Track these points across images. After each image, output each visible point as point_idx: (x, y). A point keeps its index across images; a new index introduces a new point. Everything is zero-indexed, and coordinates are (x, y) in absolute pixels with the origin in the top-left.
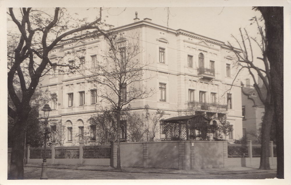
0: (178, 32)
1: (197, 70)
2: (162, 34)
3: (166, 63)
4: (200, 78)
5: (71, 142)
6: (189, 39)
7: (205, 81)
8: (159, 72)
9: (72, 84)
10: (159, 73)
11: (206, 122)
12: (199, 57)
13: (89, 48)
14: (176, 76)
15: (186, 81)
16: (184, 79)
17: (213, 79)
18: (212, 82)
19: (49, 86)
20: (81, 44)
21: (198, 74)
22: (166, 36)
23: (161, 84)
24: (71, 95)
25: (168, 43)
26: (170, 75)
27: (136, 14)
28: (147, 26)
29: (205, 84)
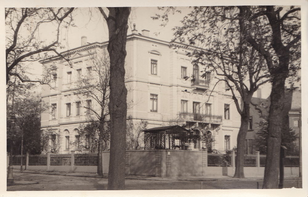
0: (171, 44)
1: (190, 82)
2: (154, 46)
3: (159, 74)
4: (193, 89)
5: (68, 150)
6: (183, 50)
7: (199, 92)
8: (150, 83)
9: (70, 95)
10: (151, 85)
11: (185, 133)
12: (193, 69)
13: (85, 60)
14: (169, 87)
15: (179, 92)
16: (177, 90)
17: (207, 90)
18: (207, 93)
19: (50, 97)
20: (78, 56)
21: (192, 85)
22: (159, 48)
23: (152, 95)
24: (69, 105)
25: (160, 55)
26: (162, 86)
27: (134, 26)
28: (138, 39)
29: (199, 95)
